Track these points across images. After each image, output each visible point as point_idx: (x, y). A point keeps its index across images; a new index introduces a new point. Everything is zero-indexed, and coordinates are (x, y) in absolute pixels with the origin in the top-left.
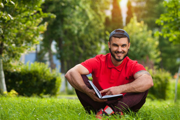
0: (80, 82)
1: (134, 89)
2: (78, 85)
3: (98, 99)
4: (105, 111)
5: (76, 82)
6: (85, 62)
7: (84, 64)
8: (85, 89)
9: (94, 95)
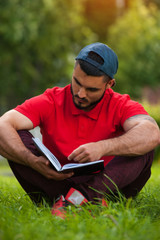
0: (16, 144)
1: (127, 148)
2: (13, 151)
3: (54, 173)
4: (70, 199)
5: (8, 146)
6: (23, 105)
7: (22, 108)
8: (27, 157)
9: (46, 168)
